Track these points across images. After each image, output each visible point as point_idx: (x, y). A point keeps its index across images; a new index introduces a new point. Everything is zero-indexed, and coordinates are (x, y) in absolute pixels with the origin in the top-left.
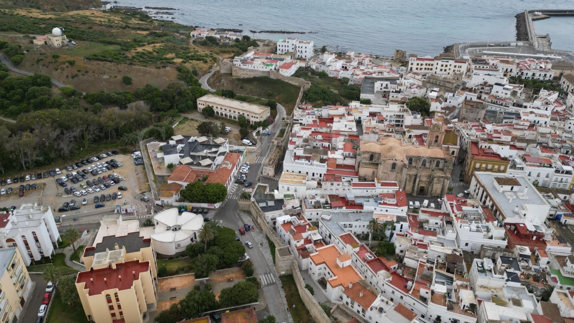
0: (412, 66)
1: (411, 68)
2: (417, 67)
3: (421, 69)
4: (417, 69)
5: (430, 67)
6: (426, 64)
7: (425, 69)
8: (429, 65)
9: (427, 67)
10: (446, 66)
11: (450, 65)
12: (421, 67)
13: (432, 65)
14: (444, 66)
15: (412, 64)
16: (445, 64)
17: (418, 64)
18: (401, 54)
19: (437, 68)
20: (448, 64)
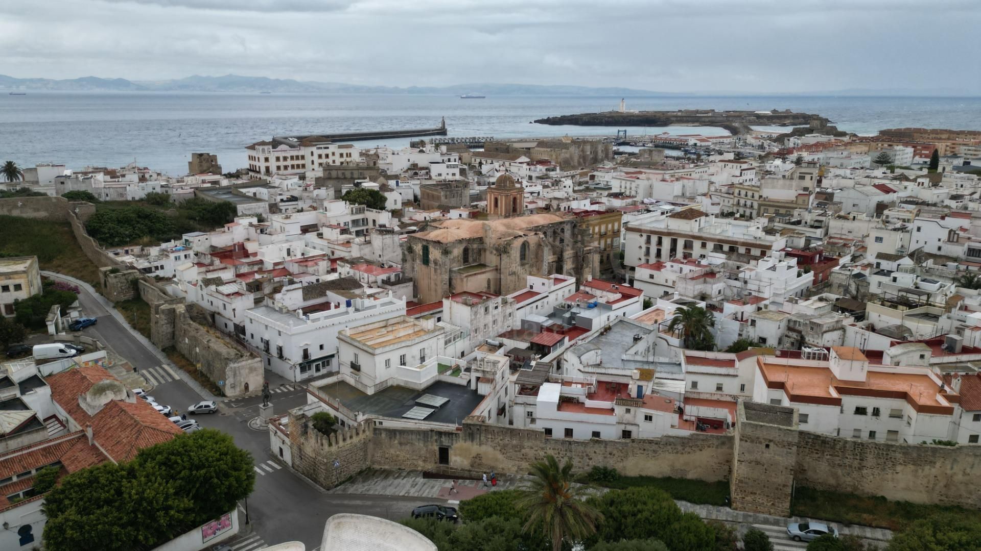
0: (267, 164)
1: (267, 169)
2: (278, 164)
3: (286, 167)
4: (279, 168)
5: (300, 162)
6: (292, 158)
7: (293, 167)
8: (297, 158)
9: (295, 162)
10: (327, 156)
11: (333, 154)
12: (286, 163)
13: (303, 157)
14: (324, 156)
15: (267, 160)
16: (323, 152)
17: (278, 159)
18: (208, 161)
19: (313, 162)
20: (329, 151)
